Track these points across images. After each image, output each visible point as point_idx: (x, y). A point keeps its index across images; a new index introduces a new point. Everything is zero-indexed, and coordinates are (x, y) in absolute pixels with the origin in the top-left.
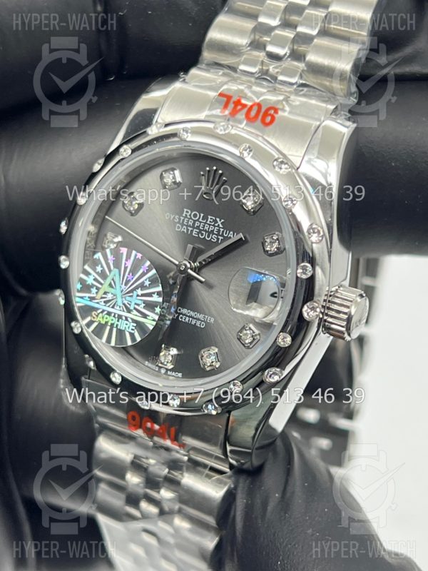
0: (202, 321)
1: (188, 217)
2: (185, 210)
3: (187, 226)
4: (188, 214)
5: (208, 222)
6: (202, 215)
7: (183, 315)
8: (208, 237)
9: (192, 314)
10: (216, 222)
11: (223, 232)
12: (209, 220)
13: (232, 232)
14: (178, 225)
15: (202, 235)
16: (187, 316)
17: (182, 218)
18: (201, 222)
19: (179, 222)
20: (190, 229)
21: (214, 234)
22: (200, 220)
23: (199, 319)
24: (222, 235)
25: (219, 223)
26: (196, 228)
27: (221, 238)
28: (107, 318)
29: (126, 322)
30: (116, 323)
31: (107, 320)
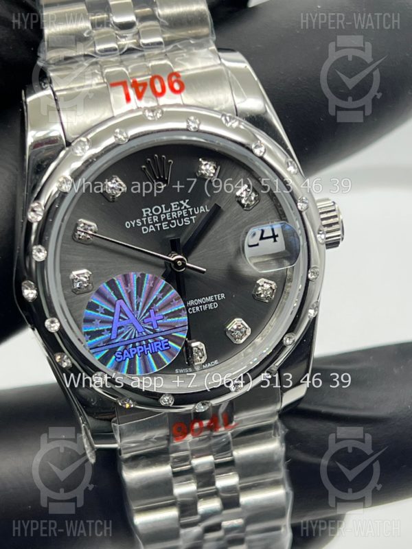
0: (213, 302)
1: (150, 214)
2: (144, 210)
3: (153, 224)
4: (149, 213)
5: (173, 210)
6: (163, 206)
7: (191, 307)
8: (180, 223)
9: (200, 301)
10: (182, 205)
11: (193, 211)
12: (173, 207)
13: (202, 207)
14: (143, 228)
15: (173, 224)
16: (196, 306)
17: (144, 219)
18: (165, 214)
19: (143, 225)
20: (158, 225)
21: (184, 217)
22: (164, 211)
23: (209, 303)
24: (194, 214)
25: (185, 204)
26: (163, 222)
27: (193, 218)
28: (133, 351)
29: (156, 343)
30: (146, 349)
31: (134, 353)
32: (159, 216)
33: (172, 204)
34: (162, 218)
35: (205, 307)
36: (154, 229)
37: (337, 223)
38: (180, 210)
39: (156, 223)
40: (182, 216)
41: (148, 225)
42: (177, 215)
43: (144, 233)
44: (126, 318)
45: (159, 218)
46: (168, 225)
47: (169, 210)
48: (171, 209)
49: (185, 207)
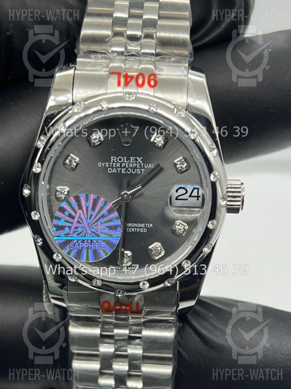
0: (144, 228)
2: (112, 157)
4: (115, 160)
5: (131, 162)
6: (125, 158)
7: (129, 228)
8: (134, 171)
9: (136, 225)
10: (137, 160)
11: (144, 165)
12: (131, 160)
13: (150, 164)
14: (109, 169)
15: (129, 171)
16: (132, 227)
17: (111, 164)
18: (126, 163)
19: (109, 167)
21: (137, 168)
22: (125, 161)
23: (141, 228)
24: (144, 168)
25: (139, 160)
26: (123, 168)
27: (143, 170)
28: (82, 245)
29: (97, 243)
30: (90, 246)
31: (82, 246)
32: (121, 164)
33: (131, 158)
34: (123, 165)
35: (138, 230)
36: (116, 171)
37: (240, 197)
38: (136, 163)
39: (118, 167)
40: (136, 167)
41: (113, 168)
42: (133, 166)
43: (109, 172)
44: (81, 222)
45: (121, 165)
46: (126, 171)
47: (128, 162)
48: (130, 161)
49: (139, 162)
